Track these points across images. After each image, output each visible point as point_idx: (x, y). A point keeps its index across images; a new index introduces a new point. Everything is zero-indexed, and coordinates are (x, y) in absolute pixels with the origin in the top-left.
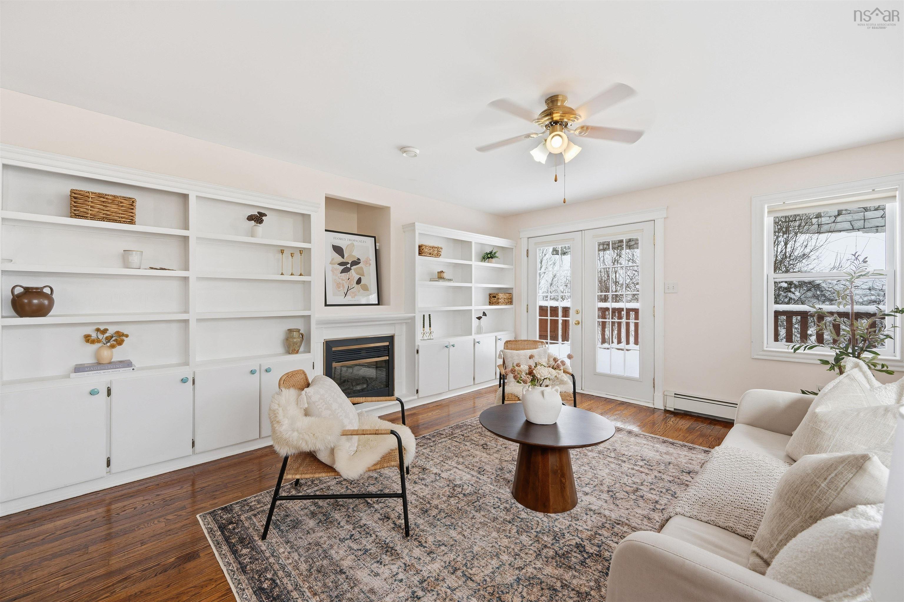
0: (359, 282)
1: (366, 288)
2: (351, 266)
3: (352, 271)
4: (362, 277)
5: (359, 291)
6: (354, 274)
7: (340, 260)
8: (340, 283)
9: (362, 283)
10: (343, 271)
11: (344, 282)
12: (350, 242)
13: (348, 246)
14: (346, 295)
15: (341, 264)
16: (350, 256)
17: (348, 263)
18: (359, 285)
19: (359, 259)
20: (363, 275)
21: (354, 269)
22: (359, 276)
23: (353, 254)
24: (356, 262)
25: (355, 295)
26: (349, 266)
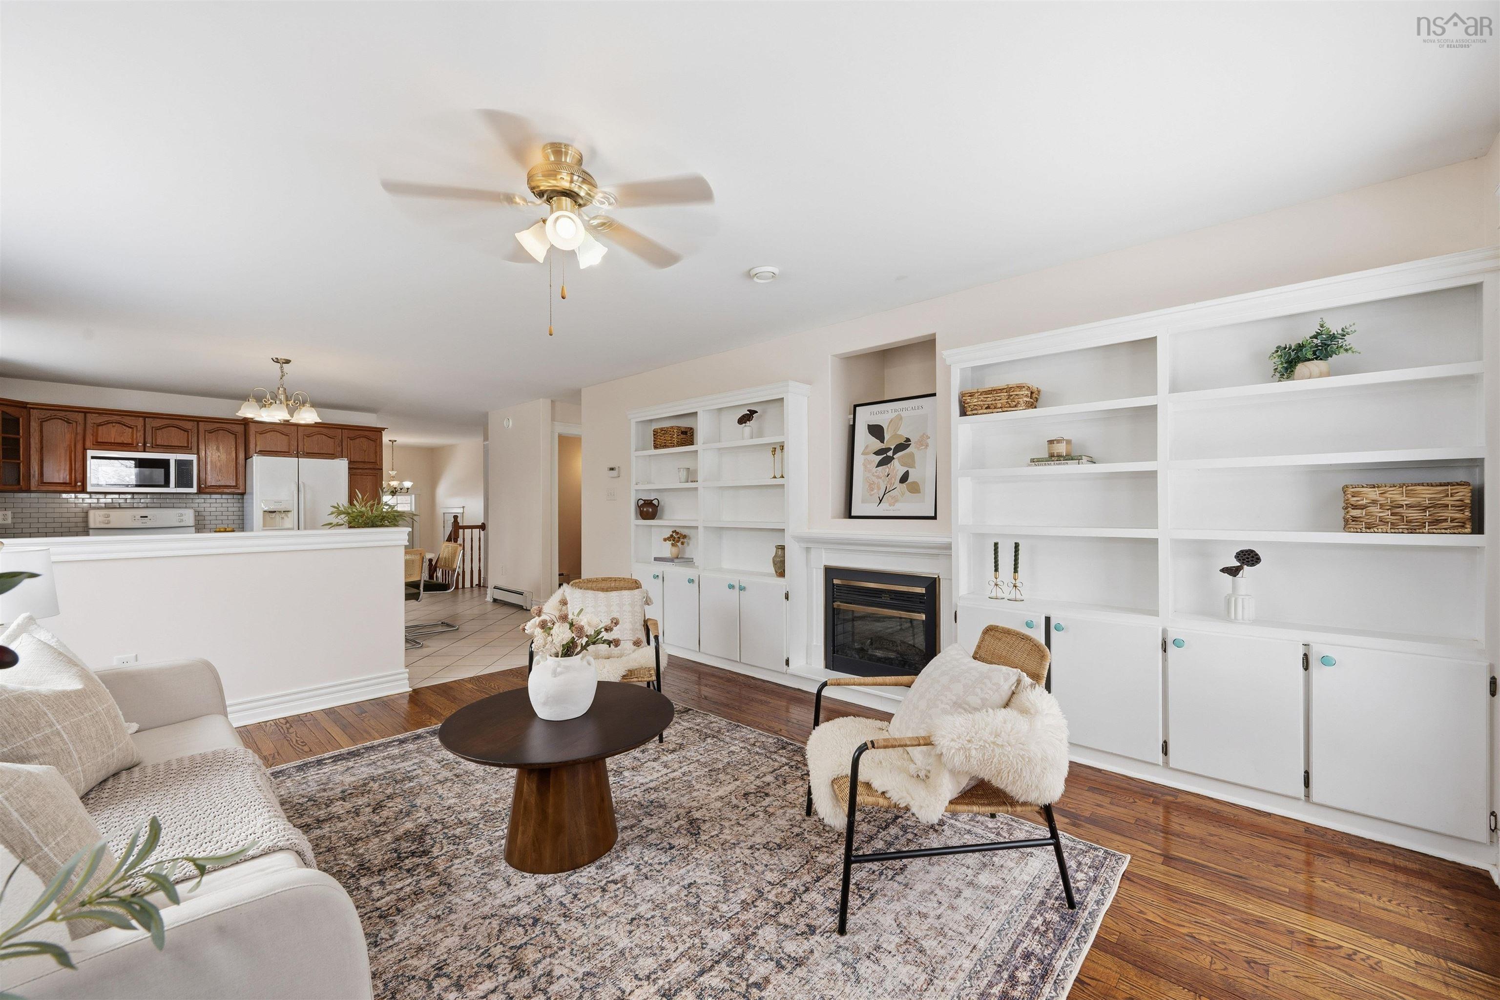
0: (904, 478)
1: (915, 489)
2: (894, 453)
3: (895, 463)
4: (911, 471)
5: (903, 494)
6: (897, 467)
7: (878, 445)
8: (874, 483)
9: (910, 480)
10: (880, 464)
11: (880, 480)
12: (894, 415)
13: (891, 421)
14: (881, 501)
15: (877, 453)
16: (895, 436)
17: (890, 449)
18: (904, 485)
19: (908, 440)
20: (913, 466)
21: (899, 458)
22: (905, 469)
23: (899, 433)
24: (903, 446)
25: (896, 501)
26: (890, 454)
